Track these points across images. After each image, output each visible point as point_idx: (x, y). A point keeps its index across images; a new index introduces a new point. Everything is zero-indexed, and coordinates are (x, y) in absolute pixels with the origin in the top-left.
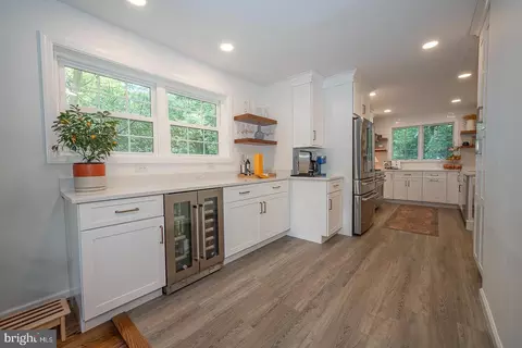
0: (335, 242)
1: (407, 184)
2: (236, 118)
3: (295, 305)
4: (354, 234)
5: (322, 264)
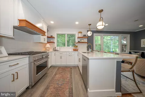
1: (61, 57)
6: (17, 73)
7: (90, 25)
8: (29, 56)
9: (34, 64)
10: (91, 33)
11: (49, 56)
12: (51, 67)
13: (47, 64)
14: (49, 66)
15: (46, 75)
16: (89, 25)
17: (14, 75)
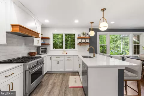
6: (13, 83)
7: (93, 23)
8: (23, 64)
9: (29, 72)
10: (94, 33)
11: (44, 61)
12: (46, 74)
13: (42, 71)
14: (44, 73)
15: (40, 84)
16: (91, 23)
17: (10, 85)
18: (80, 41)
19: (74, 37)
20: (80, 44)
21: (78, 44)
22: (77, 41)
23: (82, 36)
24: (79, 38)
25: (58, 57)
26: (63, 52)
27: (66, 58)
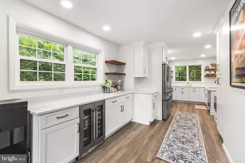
0: (156, 124)
1: (182, 93)
2: (106, 62)
3: (146, 158)
4: (163, 119)
5: (152, 136)
18: (208, 72)
19: (201, 69)
20: (207, 76)
21: (205, 76)
22: (203, 73)
23: (211, 67)
24: (206, 70)
25: (182, 88)
26: (186, 84)
27: (191, 89)
